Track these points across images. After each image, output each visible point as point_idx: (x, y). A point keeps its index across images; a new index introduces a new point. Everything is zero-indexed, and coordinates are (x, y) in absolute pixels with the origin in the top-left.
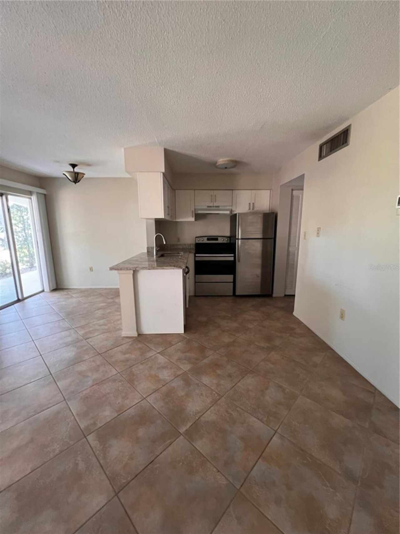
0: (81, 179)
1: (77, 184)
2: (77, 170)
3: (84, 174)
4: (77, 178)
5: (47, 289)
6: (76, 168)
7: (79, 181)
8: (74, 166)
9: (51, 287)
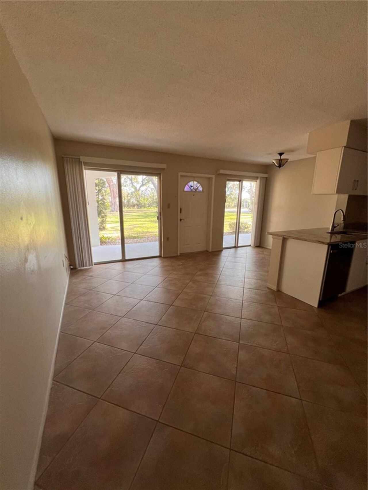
0: (284, 164)
1: (281, 168)
2: (283, 157)
3: (288, 159)
4: (281, 163)
5: (252, 245)
6: (283, 155)
7: (283, 165)
8: (281, 154)
9: (255, 244)
